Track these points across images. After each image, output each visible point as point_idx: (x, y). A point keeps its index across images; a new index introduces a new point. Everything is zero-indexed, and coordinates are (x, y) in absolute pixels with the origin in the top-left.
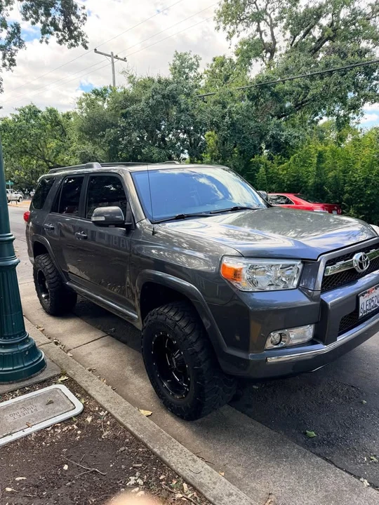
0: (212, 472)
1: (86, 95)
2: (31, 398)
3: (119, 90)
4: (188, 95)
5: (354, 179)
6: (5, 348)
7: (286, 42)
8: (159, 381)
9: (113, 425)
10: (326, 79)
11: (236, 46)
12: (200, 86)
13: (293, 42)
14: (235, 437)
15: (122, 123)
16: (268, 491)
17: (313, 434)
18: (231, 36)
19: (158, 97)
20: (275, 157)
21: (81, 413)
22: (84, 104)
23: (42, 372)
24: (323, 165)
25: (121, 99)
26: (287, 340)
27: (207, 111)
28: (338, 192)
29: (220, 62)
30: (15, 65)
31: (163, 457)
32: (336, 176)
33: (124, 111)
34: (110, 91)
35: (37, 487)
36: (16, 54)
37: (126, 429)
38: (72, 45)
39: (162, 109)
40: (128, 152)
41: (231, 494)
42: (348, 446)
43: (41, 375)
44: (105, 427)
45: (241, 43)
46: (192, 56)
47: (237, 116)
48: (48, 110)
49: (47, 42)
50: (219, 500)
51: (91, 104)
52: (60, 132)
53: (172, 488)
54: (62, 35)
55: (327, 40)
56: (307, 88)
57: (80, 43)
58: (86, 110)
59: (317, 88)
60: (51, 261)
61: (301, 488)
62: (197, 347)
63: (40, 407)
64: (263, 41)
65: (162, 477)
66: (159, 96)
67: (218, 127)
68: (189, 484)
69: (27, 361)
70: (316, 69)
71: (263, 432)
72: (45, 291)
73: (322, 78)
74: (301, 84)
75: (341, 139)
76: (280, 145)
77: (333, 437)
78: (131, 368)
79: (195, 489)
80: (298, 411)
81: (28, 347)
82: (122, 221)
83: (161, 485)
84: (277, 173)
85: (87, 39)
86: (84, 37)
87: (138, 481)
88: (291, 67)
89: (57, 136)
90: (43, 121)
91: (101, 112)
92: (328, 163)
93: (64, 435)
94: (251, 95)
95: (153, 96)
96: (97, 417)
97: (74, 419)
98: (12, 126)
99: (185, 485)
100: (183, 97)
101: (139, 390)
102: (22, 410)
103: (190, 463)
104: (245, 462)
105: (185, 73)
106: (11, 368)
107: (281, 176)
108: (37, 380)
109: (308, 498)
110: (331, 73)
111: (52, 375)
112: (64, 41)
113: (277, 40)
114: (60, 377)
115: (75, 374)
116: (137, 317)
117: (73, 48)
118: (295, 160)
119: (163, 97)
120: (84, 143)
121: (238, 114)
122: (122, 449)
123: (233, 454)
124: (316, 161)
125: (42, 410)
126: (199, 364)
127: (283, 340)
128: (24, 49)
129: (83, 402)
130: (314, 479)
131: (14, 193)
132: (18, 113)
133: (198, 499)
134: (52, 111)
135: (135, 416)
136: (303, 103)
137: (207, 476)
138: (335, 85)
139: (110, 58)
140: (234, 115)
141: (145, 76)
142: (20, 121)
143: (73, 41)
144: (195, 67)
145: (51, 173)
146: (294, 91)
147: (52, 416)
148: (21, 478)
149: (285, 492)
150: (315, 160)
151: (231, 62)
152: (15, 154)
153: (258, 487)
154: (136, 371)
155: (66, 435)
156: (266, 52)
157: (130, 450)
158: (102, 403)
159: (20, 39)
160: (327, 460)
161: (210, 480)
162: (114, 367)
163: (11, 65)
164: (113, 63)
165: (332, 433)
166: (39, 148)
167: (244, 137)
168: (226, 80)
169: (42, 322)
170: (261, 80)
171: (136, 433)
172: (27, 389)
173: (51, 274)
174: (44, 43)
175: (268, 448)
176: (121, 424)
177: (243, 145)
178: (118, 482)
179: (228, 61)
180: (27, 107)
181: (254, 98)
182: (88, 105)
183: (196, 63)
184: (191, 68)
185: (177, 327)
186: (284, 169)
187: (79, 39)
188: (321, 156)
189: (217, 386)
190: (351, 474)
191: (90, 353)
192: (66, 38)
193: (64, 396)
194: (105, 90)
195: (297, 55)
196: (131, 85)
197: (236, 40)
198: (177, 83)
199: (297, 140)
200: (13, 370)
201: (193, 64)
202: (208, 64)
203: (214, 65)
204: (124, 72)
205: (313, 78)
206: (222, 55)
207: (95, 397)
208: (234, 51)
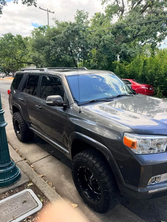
1: (35, 29)
2: (14, 199)
3: (51, 28)
4: (84, 31)
5: (160, 73)
7: (129, 7)
10: (148, 26)
11: (106, 8)
12: (88, 26)
13: (133, 7)
15: (52, 43)
17: (165, 221)
18: (104, 3)
20: (124, 62)
22: (34, 33)
23: (19, 180)
24: (146, 67)
25: (52, 31)
26: (159, 180)
27: (92, 39)
28: (152, 79)
29: (98, 15)
30: (2, 14)
32: (152, 72)
33: (53, 38)
34: (47, 28)
36: (3, 8)
38: (29, 5)
39: (71, 37)
40: (55, 57)
45: (108, 7)
46: (85, 12)
47: (107, 42)
48: (17, 36)
49: (17, 3)
51: (38, 34)
52: (23, 46)
55: (148, 6)
56: (139, 29)
57: (33, 4)
58: (35, 36)
59: (144, 29)
62: (106, 180)
63: (19, 205)
64: (118, 6)
66: (70, 31)
67: (97, 46)
69: (11, 176)
70: (144, 20)
72: (19, 130)
73: (146, 25)
74: (137, 27)
76: (126, 56)
78: (64, 176)
81: (12, 168)
82: (62, 103)
84: (124, 70)
85: (36, 2)
88: (132, 19)
89: (22, 48)
90: (15, 41)
91: (43, 38)
92: (149, 65)
94: (113, 32)
95: (67, 31)
97: (38, 213)
98: (1, 43)
100: (81, 32)
101: (70, 190)
102: (10, 207)
105: (81, 20)
106: (3, 180)
107: (126, 71)
108: (17, 186)
110: (150, 23)
111: (24, 182)
114: (29, 183)
115: (36, 182)
116: (68, 152)
117: (29, 6)
118: (133, 63)
119: (72, 31)
120: (34, 52)
121: (107, 40)
124: (143, 65)
125: (21, 207)
126: (107, 189)
127: (157, 180)
128: (6, 6)
129: (42, 201)
131: (1, 74)
132: (3, 37)
134: (19, 36)
136: (136, 36)
138: (152, 28)
139: (47, 12)
140: (105, 41)
141: (64, 21)
142: (4, 41)
143: (29, 3)
146: (133, 31)
147: (26, 211)
151: (103, 15)
152: (2, 56)
154: (67, 178)
156: (120, 11)
159: (4, 1)
162: (55, 175)
164: (48, 14)
166: (13, 54)
167: (109, 52)
168: (101, 25)
169: (17, 146)
170: (118, 25)
172: (12, 191)
174: (16, 3)
177: (109, 55)
179: (102, 15)
180: (7, 34)
181: (114, 33)
182: (37, 34)
183: (87, 16)
184: (84, 18)
186: (128, 68)
187: (32, 2)
188: (145, 62)
191: (43, 166)
192: (26, 1)
193: (32, 197)
194: (44, 27)
195: (135, 13)
196: (56, 25)
197: (105, 5)
198: (79, 25)
199: (134, 54)
200: (4, 181)
201: (85, 16)
202: (92, 16)
203: (95, 17)
204: (53, 19)
205: (141, 25)
206: (99, 12)
207: (48, 198)
208: (105, 10)
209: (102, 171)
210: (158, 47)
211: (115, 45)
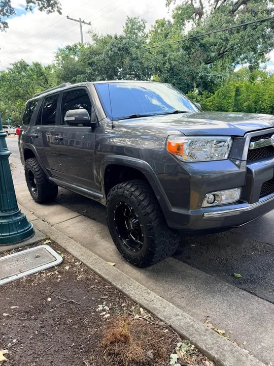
0: (162, 301)
1: (61, 51)
2: (23, 255)
3: (86, 46)
4: (137, 48)
5: (263, 107)
6: (2, 219)
7: (211, 7)
8: (120, 240)
9: (85, 271)
10: (242, 33)
11: (173, 11)
12: (146, 43)
13: (216, 6)
14: (179, 279)
15: (89, 70)
16: (206, 314)
17: (239, 275)
18: (169, 4)
19: (115, 49)
20: (204, 93)
21: (62, 263)
22: (60, 57)
23: (31, 237)
24: (240, 98)
25: (87, 52)
26: (220, 199)
27: (152, 59)
29: (161, 24)
30: (8, 27)
31: (124, 290)
32: (249, 105)
33: (90, 61)
34: (79, 47)
35: (27, 312)
37: (95, 273)
38: (50, 11)
39: (118, 59)
41: (178, 315)
42: (267, 283)
43: (31, 240)
44: (79, 272)
45: (176, 9)
46: (140, 20)
47: (175, 62)
48: (34, 64)
49: (31, 10)
50: (169, 319)
51: (66, 57)
52: (43, 81)
53: (132, 312)
54: (42, 4)
55: (242, 4)
56: (227, 40)
57: (56, 9)
58: (62, 62)
59: (234, 39)
60: (38, 162)
61: (232, 312)
62: (148, 210)
63: (29, 260)
64: (193, 6)
65: (123, 305)
67: (161, 71)
68: (145, 309)
69: (19, 229)
71: (201, 275)
72: (34, 186)
73: (238, 32)
74: (223, 37)
75: (253, 78)
76: (206, 84)
77: (255, 277)
78: (99, 235)
79: (149, 312)
80: (227, 261)
81: (20, 219)
82: (88, 120)
83: (123, 309)
85: (60, 7)
86: (58, 5)
87: (105, 308)
88: (215, 25)
89: (42, 84)
90: (31, 73)
91: (73, 63)
92: (243, 97)
93: (49, 279)
94: (185, 46)
95: (111, 49)
96: (73, 266)
97: (56, 268)
98: (8, 77)
99: (141, 310)
100: (134, 49)
101: (105, 249)
102: (16, 262)
103: (145, 295)
104: (187, 296)
105: (135, 33)
106: (8, 234)
107: (208, 107)
108: (28, 243)
109: (238, 319)
111: (39, 239)
112: (43, 8)
113: (204, 6)
114: (45, 241)
115: (57, 238)
116: (102, 196)
117: (50, 14)
118: (218, 94)
119: (119, 49)
121: (175, 60)
122: (93, 287)
123: (178, 290)
125: (31, 261)
126: (150, 222)
127: (216, 199)
128: (14, 14)
129: (63, 256)
130: (241, 306)
131: (12, 128)
132: (12, 67)
133: (152, 318)
134: (37, 65)
135: (102, 264)
136: (224, 52)
137: (158, 303)
138: (249, 36)
139: (79, 23)
140: (172, 62)
141: (105, 35)
142: (14, 73)
143: (50, 8)
144: (142, 28)
145: (35, 96)
146: (217, 43)
147: (39, 266)
148: (15, 307)
149: (219, 315)
150: (233, 94)
151: (169, 23)
152: (11, 98)
153: (198, 312)
154: (103, 237)
155: (50, 279)
156: (196, 15)
157: (99, 288)
158: (77, 256)
159: (10, 7)
160: (251, 293)
161: (161, 305)
162: (86, 235)
163: (5, 27)
164: (81, 26)
165: (254, 275)
166: (28, 94)
167: (180, 78)
168: (165, 37)
169: (32, 208)
170: (192, 34)
171: (103, 275)
172: (20, 249)
173: (37, 171)
174: (28, 10)
175: (204, 286)
176: (92, 270)
177: (180, 84)
178: (89, 309)
179: (167, 23)
180: (19, 62)
181: (187, 49)
182: (63, 58)
183: (143, 25)
184: (139, 29)
185: (132, 196)
186: (210, 101)
187: (55, 6)
188: (237, 90)
189: (165, 239)
190: (271, 302)
191: (69, 227)
192: (45, 6)
193: (48, 253)
194: (75, 46)
195: (219, 15)
196: (95, 42)
197: (173, 6)
198: (129, 38)
199: (219, 79)
200: (10, 235)
201: (141, 26)
202: (152, 26)
203: (157, 26)
204: (89, 32)
205: (231, 33)
206: (162, 18)
207: (71, 253)
208: (172, 15)
209: (142, 199)
210: (262, 69)
211: (189, 67)
